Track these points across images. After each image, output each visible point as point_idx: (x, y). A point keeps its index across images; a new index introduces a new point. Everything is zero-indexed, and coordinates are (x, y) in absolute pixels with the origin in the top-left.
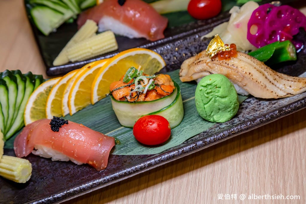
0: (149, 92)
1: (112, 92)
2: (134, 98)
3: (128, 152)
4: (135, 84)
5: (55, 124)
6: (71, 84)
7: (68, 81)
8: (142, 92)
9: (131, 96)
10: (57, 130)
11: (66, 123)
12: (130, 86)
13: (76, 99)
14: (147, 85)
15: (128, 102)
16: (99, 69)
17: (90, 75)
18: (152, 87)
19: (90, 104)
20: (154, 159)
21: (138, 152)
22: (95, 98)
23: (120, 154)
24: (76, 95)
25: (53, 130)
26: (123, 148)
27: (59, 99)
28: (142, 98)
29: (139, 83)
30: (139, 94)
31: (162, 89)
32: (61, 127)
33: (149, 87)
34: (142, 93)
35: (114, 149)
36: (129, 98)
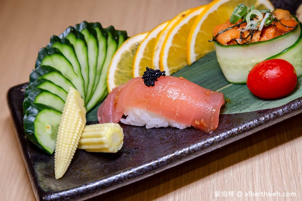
0: (265, 28)
1: (217, 36)
2: (246, 38)
3: (243, 109)
4: (247, 21)
5: (150, 76)
6: (163, 38)
7: (158, 35)
8: (257, 28)
9: (241, 38)
10: (153, 83)
11: (162, 75)
12: (239, 26)
13: (169, 58)
14: (262, 20)
15: (238, 44)
16: (194, 19)
17: (184, 26)
18: (269, 21)
19: (186, 64)
20: (282, 109)
21: (257, 108)
22: (192, 58)
23: (233, 113)
24: (170, 53)
25: (147, 85)
26: (235, 106)
27: (149, 58)
28: (256, 37)
29: (251, 19)
30: (252, 32)
31: (282, 24)
32: (157, 80)
33: (267, 21)
34: (257, 31)
35: (223, 108)
36: (239, 41)
